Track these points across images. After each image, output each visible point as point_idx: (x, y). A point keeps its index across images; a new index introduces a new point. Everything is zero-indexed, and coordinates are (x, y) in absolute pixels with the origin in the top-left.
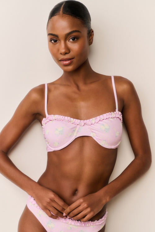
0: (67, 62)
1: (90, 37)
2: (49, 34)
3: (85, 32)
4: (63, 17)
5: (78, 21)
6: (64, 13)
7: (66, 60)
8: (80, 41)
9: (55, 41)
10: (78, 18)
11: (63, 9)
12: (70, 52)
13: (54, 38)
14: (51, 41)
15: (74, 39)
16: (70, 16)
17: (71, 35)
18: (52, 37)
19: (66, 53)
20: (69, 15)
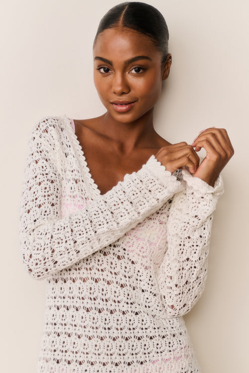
0: (124, 108)
1: (165, 67)
2: (97, 58)
3: (158, 59)
4: (123, 31)
5: (147, 40)
6: (125, 25)
7: (122, 104)
8: (149, 74)
9: (107, 71)
10: (149, 36)
11: (123, 18)
12: (130, 91)
13: (104, 66)
14: (99, 69)
15: (138, 70)
16: (135, 31)
17: (133, 63)
18: (102, 63)
19: (122, 93)
20: (134, 29)
